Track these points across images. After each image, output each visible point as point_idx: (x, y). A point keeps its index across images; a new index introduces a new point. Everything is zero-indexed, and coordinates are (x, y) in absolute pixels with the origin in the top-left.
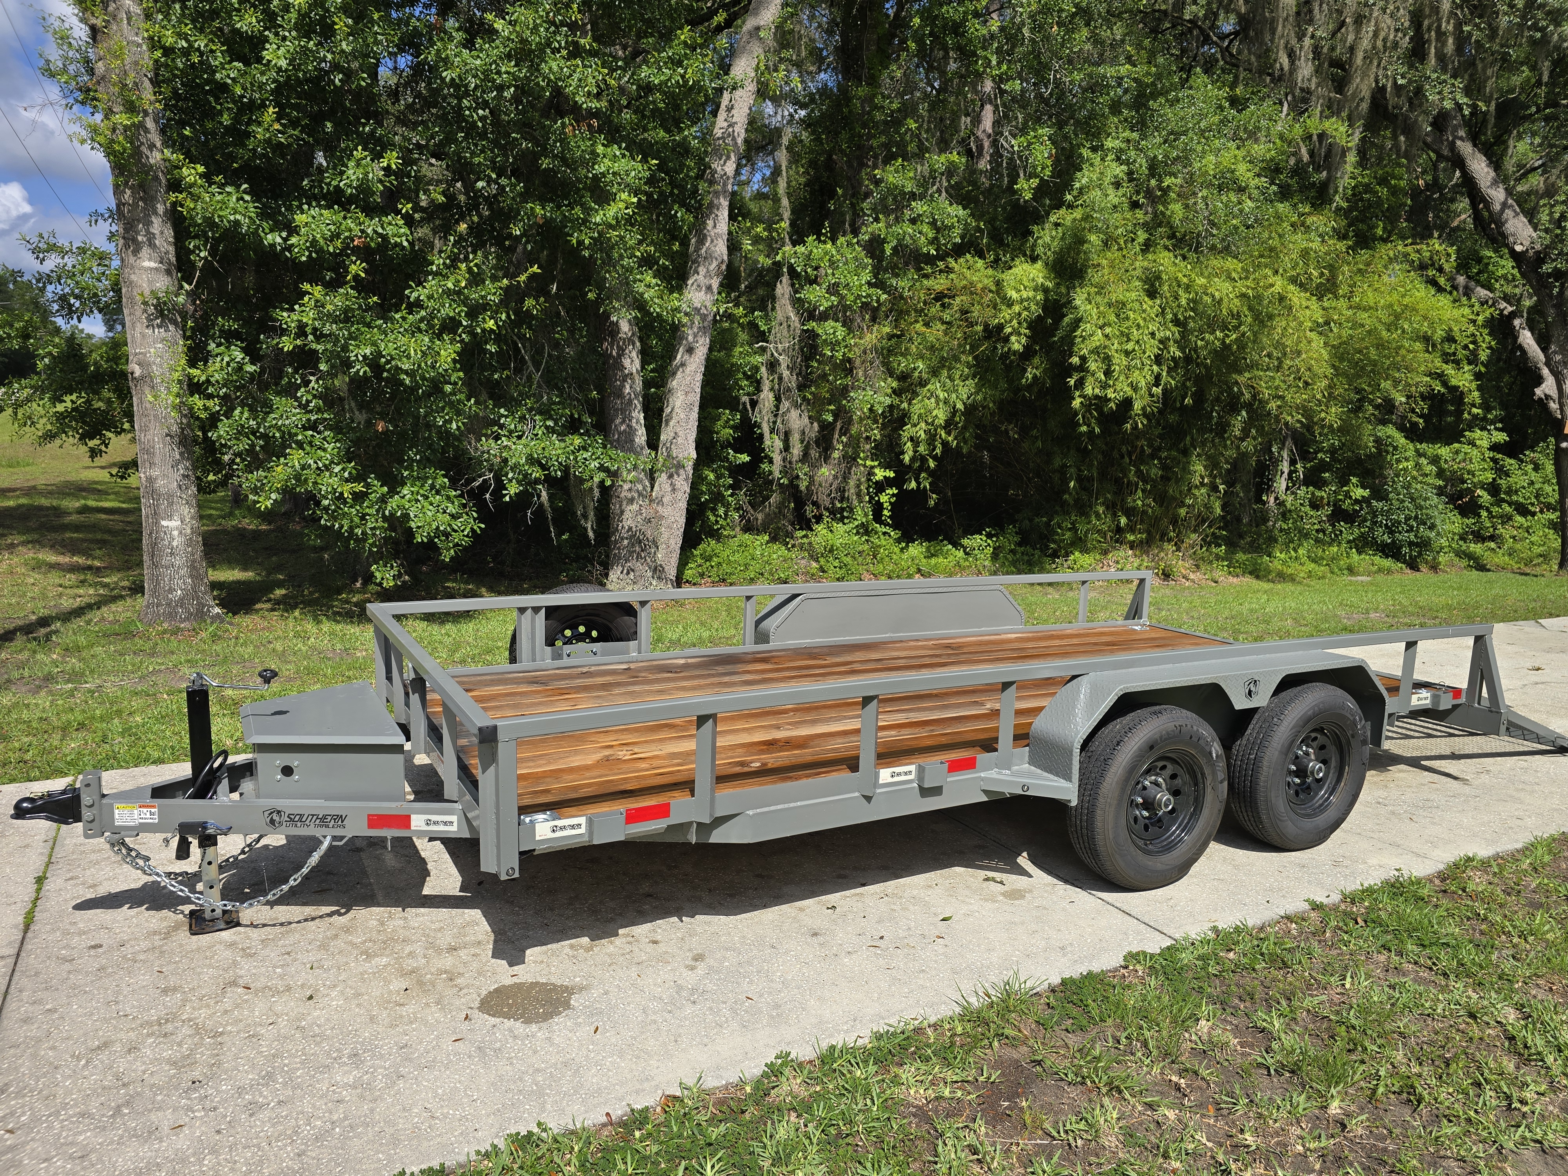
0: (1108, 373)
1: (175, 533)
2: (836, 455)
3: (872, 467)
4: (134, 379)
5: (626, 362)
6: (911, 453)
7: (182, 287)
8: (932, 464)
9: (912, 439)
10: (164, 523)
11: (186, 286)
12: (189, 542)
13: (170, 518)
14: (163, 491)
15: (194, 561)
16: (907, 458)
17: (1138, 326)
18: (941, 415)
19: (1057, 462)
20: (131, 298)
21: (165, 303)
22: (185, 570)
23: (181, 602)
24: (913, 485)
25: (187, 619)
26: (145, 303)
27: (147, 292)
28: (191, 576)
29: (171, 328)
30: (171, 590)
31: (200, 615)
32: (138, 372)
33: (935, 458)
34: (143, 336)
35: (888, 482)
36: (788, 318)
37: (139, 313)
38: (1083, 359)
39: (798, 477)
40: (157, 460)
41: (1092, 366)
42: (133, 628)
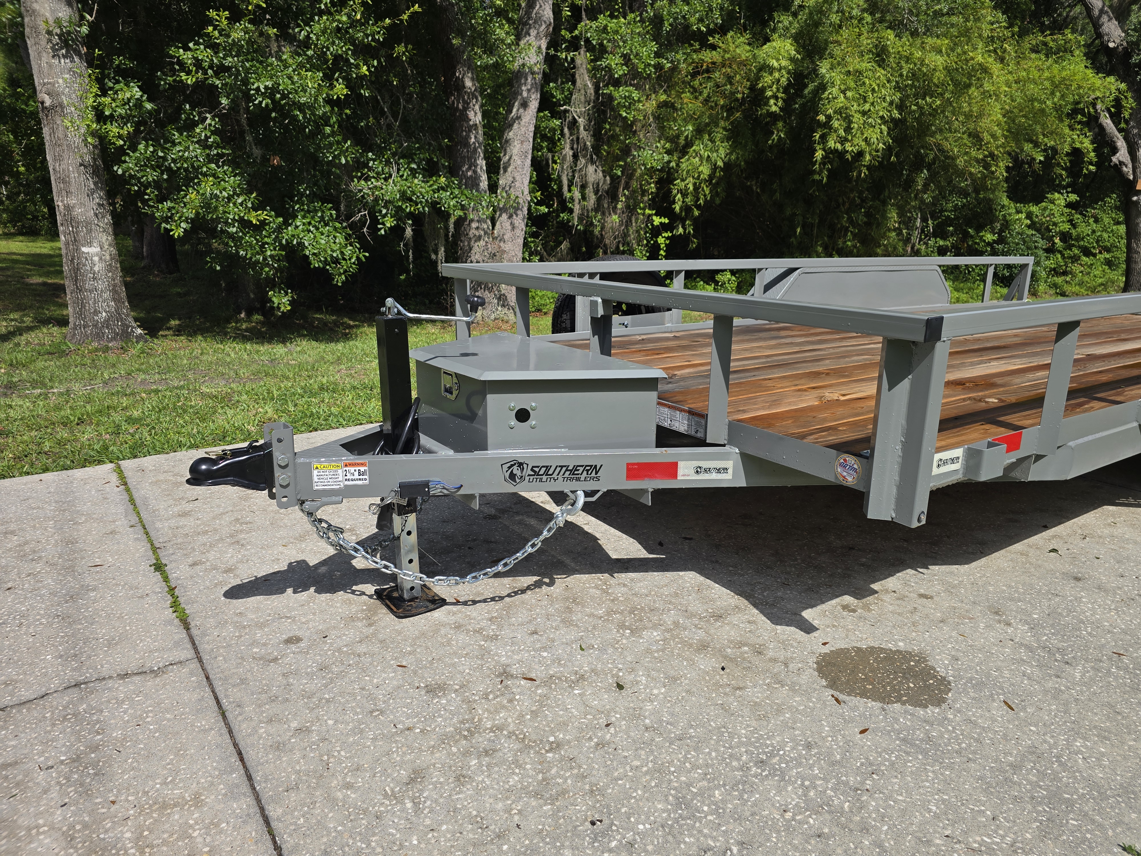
0: (848, 129)
1: (96, 259)
2: (620, 206)
3: (650, 215)
4: (44, 108)
5: (471, 114)
6: (680, 203)
7: (82, 18)
8: (696, 213)
9: (680, 191)
10: (84, 249)
11: (88, 17)
12: (110, 268)
13: (90, 244)
14: (82, 218)
15: (115, 286)
16: (677, 207)
17: (873, 90)
18: (705, 170)
19: (788, 212)
20: (35, 28)
21: (69, 33)
22: (106, 295)
23: (107, 323)
24: (681, 230)
25: (114, 339)
26: (49, 33)
27: (51, 21)
28: (114, 299)
29: (76, 59)
30: (96, 312)
31: (125, 335)
32: (48, 102)
33: (698, 207)
34: (50, 66)
35: (664, 227)
36: (586, 85)
37: (43, 42)
38: (829, 118)
39: (592, 224)
40: (73, 189)
41: (836, 124)
42: (64, 347)
